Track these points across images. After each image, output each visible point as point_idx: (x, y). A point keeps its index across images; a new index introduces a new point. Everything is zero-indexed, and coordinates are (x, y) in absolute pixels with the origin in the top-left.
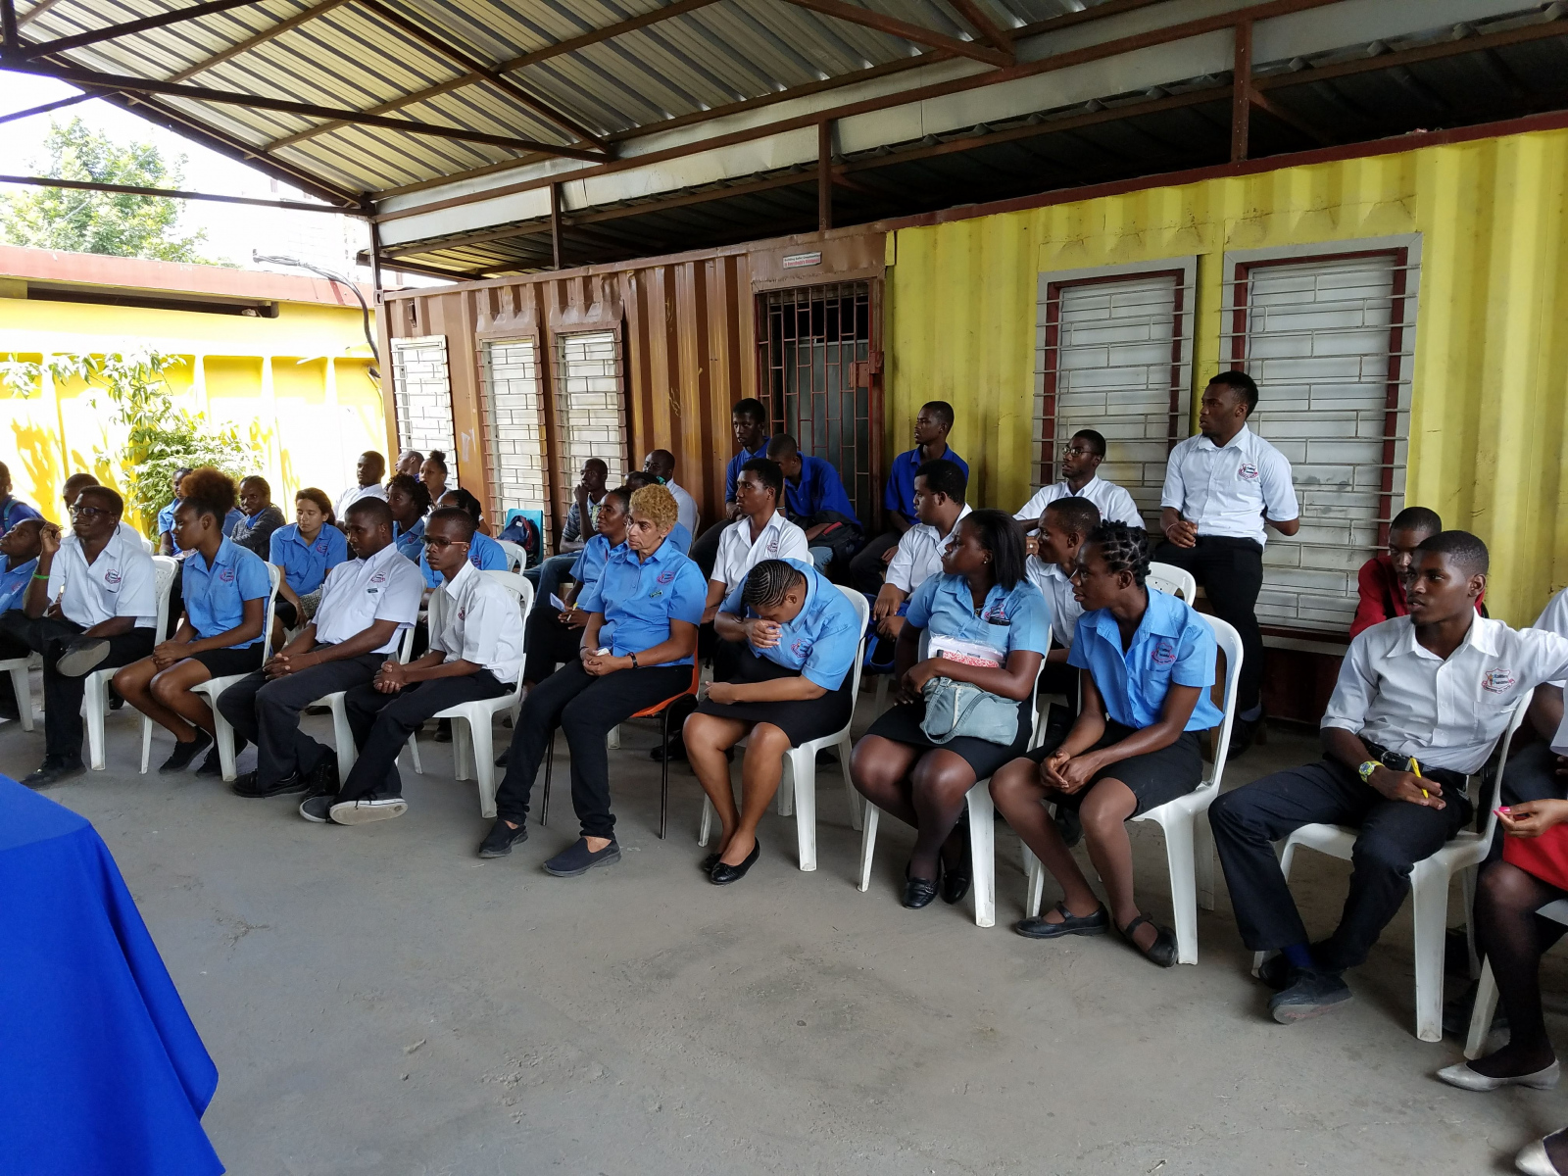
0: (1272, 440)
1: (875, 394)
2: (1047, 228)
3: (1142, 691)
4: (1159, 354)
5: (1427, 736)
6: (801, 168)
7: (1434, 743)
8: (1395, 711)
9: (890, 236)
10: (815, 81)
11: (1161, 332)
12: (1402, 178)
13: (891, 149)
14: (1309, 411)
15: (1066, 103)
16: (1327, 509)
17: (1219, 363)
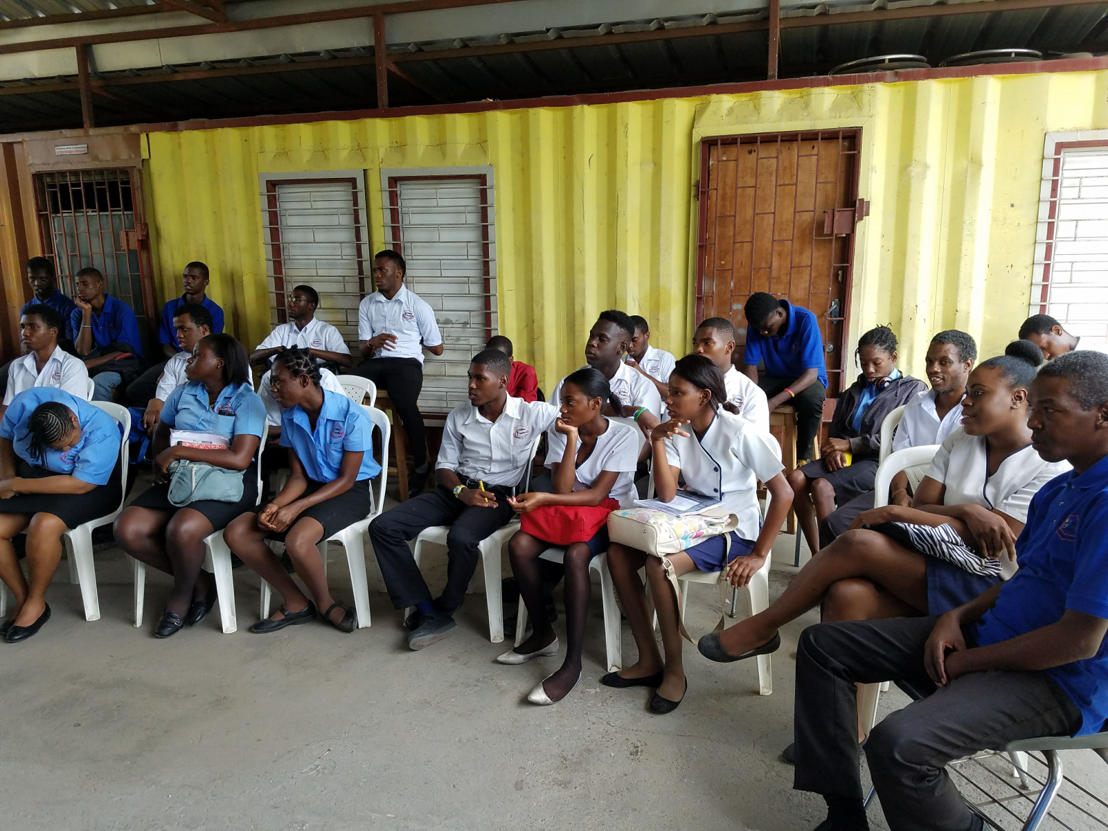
0: (422, 295)
1: (144, 255)
2: (262, 142)
3: (326, 457)
4: (346, 236)
5: (488, 467)
6: (65, 79)
7: (492, 471)
8: (472, 455)
9: (143, 137)
10: (68, 13)
11: (346, 220)
12: (480, 129)
13: (138, 72)
14: (441, 277)
15: (266, 54)
16: (458, 339)
17: (385, 243)
